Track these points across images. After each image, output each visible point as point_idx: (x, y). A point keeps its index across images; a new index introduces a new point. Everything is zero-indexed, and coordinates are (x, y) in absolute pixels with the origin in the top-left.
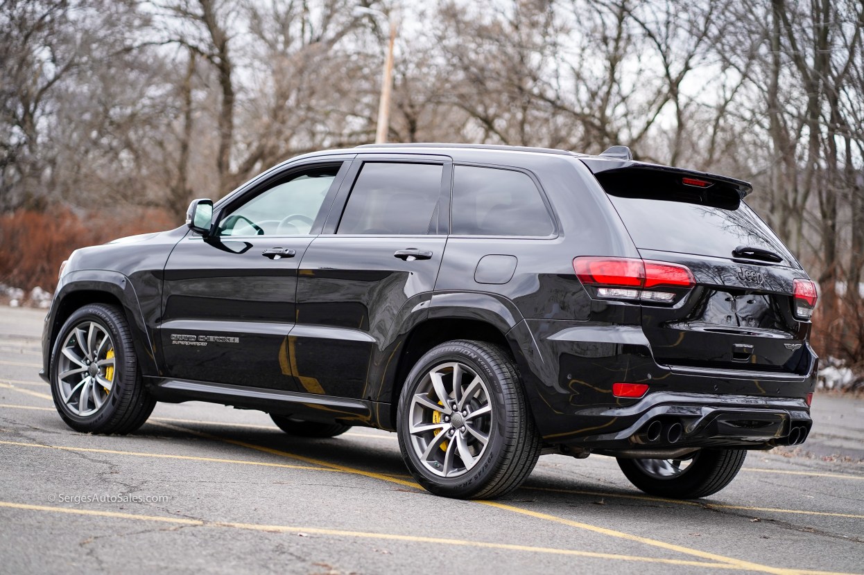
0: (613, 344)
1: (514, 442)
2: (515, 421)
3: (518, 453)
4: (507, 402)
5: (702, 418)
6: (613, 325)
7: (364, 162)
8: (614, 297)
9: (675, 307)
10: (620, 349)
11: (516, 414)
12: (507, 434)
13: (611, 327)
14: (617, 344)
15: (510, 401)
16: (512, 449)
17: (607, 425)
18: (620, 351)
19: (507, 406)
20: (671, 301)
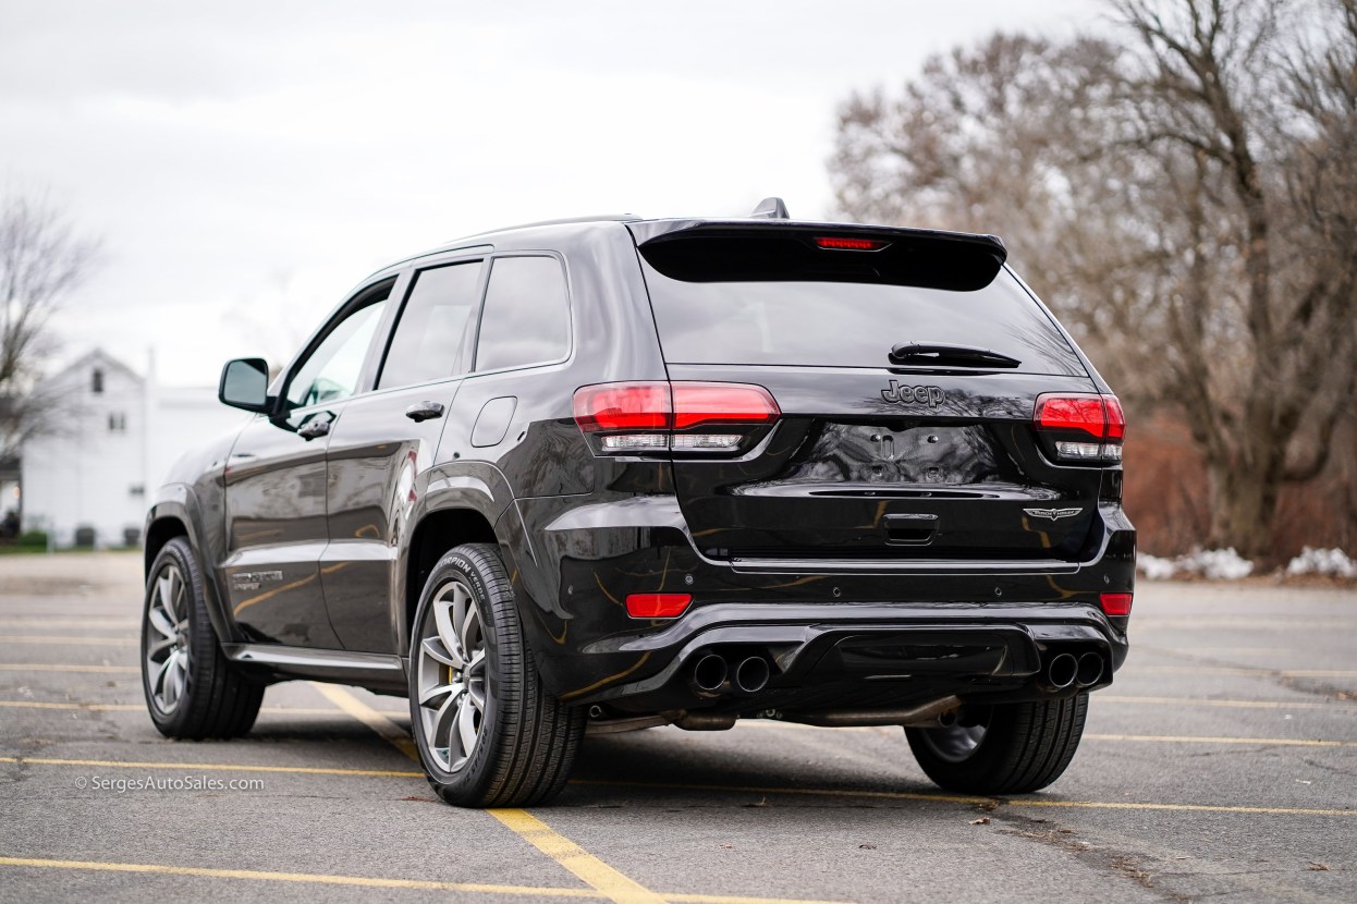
0: (633, 528)
1: (517, 707)
2: (515, 671)
3: (530, 724)
4: (501, 640)
5: (802, 647)
6: (635, 495)
7: (418, 273)
8: (633, 449)
9: (745, 458)
10: (644, 536)
11: (515, 659)
12: (501, 694)
13: (633, 500)
14: (639, 528)
15: (505, 639)
16: (515, 718)
17: (637, 666)
18: (645, 543)
19: (500, 646)
20: (734, 449)
